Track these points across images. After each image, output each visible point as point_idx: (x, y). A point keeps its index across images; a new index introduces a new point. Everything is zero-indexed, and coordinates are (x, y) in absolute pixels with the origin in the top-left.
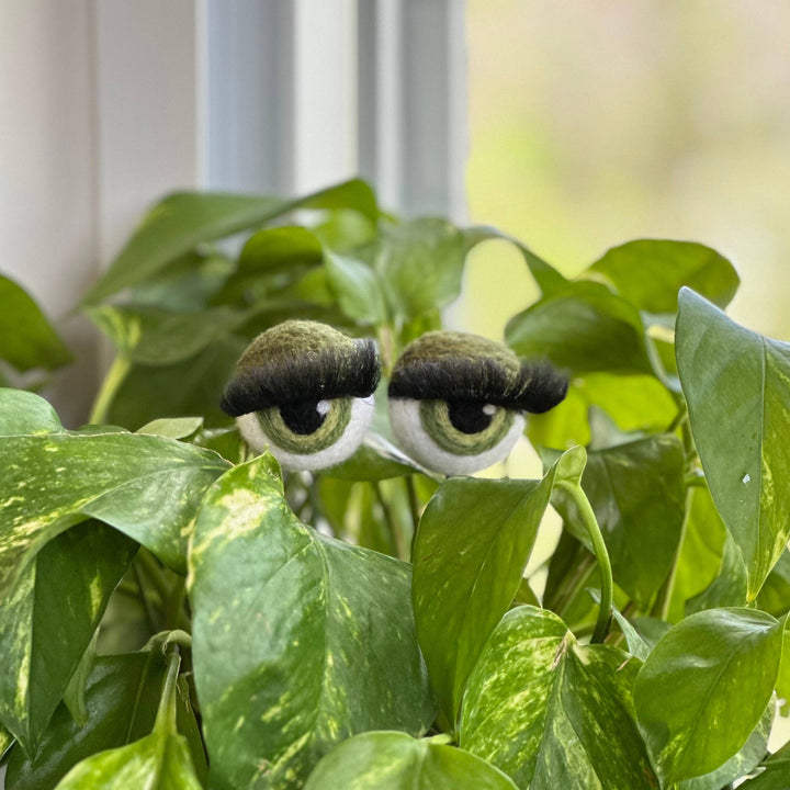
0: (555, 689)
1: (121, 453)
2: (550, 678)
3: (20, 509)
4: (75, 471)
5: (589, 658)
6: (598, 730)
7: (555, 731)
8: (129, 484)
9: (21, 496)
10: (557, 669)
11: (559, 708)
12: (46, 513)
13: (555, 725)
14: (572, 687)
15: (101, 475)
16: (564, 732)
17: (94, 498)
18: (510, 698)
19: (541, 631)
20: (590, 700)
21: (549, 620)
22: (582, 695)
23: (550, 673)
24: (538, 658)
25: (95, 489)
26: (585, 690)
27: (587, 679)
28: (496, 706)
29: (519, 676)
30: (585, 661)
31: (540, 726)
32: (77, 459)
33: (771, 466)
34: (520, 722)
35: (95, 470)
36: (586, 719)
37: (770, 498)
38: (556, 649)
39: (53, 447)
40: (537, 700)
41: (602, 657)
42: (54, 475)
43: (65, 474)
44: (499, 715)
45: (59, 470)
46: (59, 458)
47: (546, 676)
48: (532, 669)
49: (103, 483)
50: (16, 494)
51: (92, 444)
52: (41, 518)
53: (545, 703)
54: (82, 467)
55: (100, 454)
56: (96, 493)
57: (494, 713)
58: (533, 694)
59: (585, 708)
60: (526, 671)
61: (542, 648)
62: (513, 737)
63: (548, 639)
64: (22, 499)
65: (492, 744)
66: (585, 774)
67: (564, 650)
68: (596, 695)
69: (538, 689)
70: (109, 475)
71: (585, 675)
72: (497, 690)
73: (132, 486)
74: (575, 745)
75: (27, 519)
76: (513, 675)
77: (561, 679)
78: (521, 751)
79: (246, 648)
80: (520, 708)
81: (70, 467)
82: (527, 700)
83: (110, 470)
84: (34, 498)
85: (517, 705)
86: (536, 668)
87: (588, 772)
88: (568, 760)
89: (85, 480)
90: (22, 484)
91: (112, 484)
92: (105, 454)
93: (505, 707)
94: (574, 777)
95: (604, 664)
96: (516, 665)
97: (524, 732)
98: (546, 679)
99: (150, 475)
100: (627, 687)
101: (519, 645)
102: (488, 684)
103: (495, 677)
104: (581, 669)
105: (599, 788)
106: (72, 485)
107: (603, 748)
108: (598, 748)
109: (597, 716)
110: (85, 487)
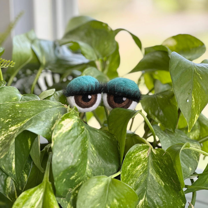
0: (149, 162)
1: (36, 105)
2: (147, 159)
3: (10, 123)
4: (24, 112)
5: (156, 152)
6: (161, 170)
8: (38, 115)
9: (10, 119)
10: (148, 157)
11: (150, 166)
12: (17, 124)
13: (150, 171)
14: (153, 160)
15: (31, 113)
16: (153, 172)
17: (29, 119)
18: (136, 168)
19: (142, 149)
20: (158, 163)
21: (143, 146)
22: (156, 162)
23: (147, 158)
24: (142, 156)
25: (29, 117)
26: (156, 161)
27: (156, 158)
28: (133, 170)
29: (138, 162)
30: (155, 153)
31: (146, 172)
32: (24, 108)
33: (194, 97)
34: (140, 172)
35: (29, 111)
36: (157, 168)
37: (194, 106)
38: (148, 151)
39: (18, 105)
40: (144, 166)
41: (159, 152)
42: (19, 113)
43: (22, 113)
44: (134, 172)
45: (20, 111)
46: (20, 108)
47: (146, 159)
48: (141, 159)
49: (31, 115)
50: (9, 118)
51: (28, 103)
52: (16, 126)
53: (147, 166)
54: (26, 110)
55: (30, 106)
56: (29, 118)
57: (133, 172)
59: (157, 165)
60: (139, 160)
61: (143, 153)
62: (139, 176)
63: (144, 151)
64: (10, 120)
65: (134, 180)
66: (160, 181)
67: (150, 151)
68: (159, 162)
69: (144, 163)
70: (33, 112)
71: (156, 157)
72: (132, 167)
73: (39, 115)
74: (156, 175)
75: (12, 126)
76: (136, 162)
77: (150, 159)
78: (142, 179)
80: (140, 169)
81: (23, 110)
82: (141, 167)
83: (33, 111)
84: (14, 119)
85: (139, 169)
86: (142, 158)
88: (155, 179)
89: (27, 114)
90: (10, 116)
91: (33, 115)
92: (32, 106)
93: (135, 170)
94: (157, 183)
95: (160, 154)
96: (136, 160)
97: (142, 175)
98: (146, 160)
99: (43, 112)
100: (165, 160)
101: (136, 155)
102: (129, 166)
103: (131, 164)
104: (154, 155)
105: (164, 184)
106: (23, 116)
107: (162, 175)
108: (161, 175)
109: (160, 167)
110: (27, 116)
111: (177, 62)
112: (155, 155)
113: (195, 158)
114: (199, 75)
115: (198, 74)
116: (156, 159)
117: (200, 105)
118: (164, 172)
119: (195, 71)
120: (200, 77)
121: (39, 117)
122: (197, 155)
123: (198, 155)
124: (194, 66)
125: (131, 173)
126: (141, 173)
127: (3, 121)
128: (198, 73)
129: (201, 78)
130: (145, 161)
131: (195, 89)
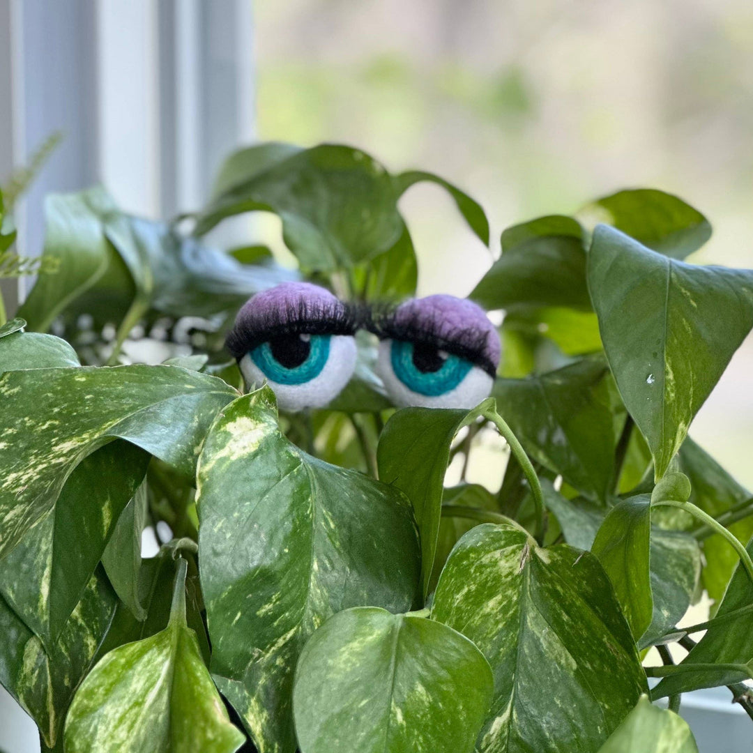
0: (524, 589)
1: (140, 381)
2: (518, 580)
3: (55, 431)
4: (102, 398)
5: (550, 557)
6: (565, 618)
7: (529, 624)
9: (56, 419)
10: (524, 572)
11: (529, 603)
12: (79, 434)
13: (528, 620)
14: (538, 584)
15: (124, 401)
16: (537, 624)
17: (119, 421)
18: (485, 605)
19: (502, 543)
20: (555, 594)
22: (548, 590)
23: (518, 576)
24: (504, 566)
25: (119, 413)
26: (550, 586)
27: (550, 576)
28: (472, 614)
29: (489, 584)
30: (547, 561)
31: (515, 623)
32: (102, 387)
33: (672, 367)
34: (497, 623)
35: (119, 397)
36: (554, 610)
37: (672, 395)
38: (520, 554)
39: (82, 377)
40: (510, 601)
41: (560, 555)
42: (84, 402)
43: (94, 401)
44: (477, 620)
45: (88, 397)
46: (86, 387)
47: (514, 579)
48: (500, 576)
49: (126, 407)
50: (50, 418)
51: (115, 374)
52: (74, 439)
53: (517, 603)
54: (107, 395)
55: (122, 383)
56: (120, 416)
57: (472, 620)
58: (505, 597)
59: (552, 601)
60: (494, 579)
61: (506, 556)
62: (493, 637)
63: (510, 548)
64: (57, 423)
66: (561, 656)
67: (528, 554)
68: (559, 588)
69: (509, 592)
70: (130, 401)
71: (547, 573)
72: (470, 600)
73: (151, 410)
74: (548, 633)
75: (62, 440)
76: (483, 585)
77: (529, 580)
78: (503, 647)
79: (244, 553)
80: (495, 611)
81: (97, 394)
82: (500, 603)
83: (131, 396)
84: (68, 421)
85: (493, 609)
86: (503, 575)
87: (563, 655)
88: (545, 647)
89: (110, 405)
90: (56, 410)
91: (132, 409)
92: (127, 382)
93: (481, 613)
94: (552, 660)
95: (562, 561)
96: (484, 576)
97: (502, 630)
98: (516, 581)
99: (166, 400)
100: (583, 578)
101: (483, 559)
102: (459, 597)
103: (466, 590)
104: (544, 568)
105: (575, 666)
106: (99, 410)
107: (572, 632)
108: (568, 633)
109: (563, 606)
110: (110, 412)
111: (615, 254)
112: (546, 567)
113: (681, 580)
114: (688, 294)
115: (683, 291)
116: (551, 581)
117: (692, 389)
118: (576, 623)
119: (675, 281)
120: (692, 301)
121: (152, 412)
122: (685, 571)
123: (690, 572)
124: (671, 266)
125: (467, 621)
126: (500, 626)
127: (32, 427)
128: (684, 287)
129: (694, 304)
130: (512, 584)
131: (676, 341)
